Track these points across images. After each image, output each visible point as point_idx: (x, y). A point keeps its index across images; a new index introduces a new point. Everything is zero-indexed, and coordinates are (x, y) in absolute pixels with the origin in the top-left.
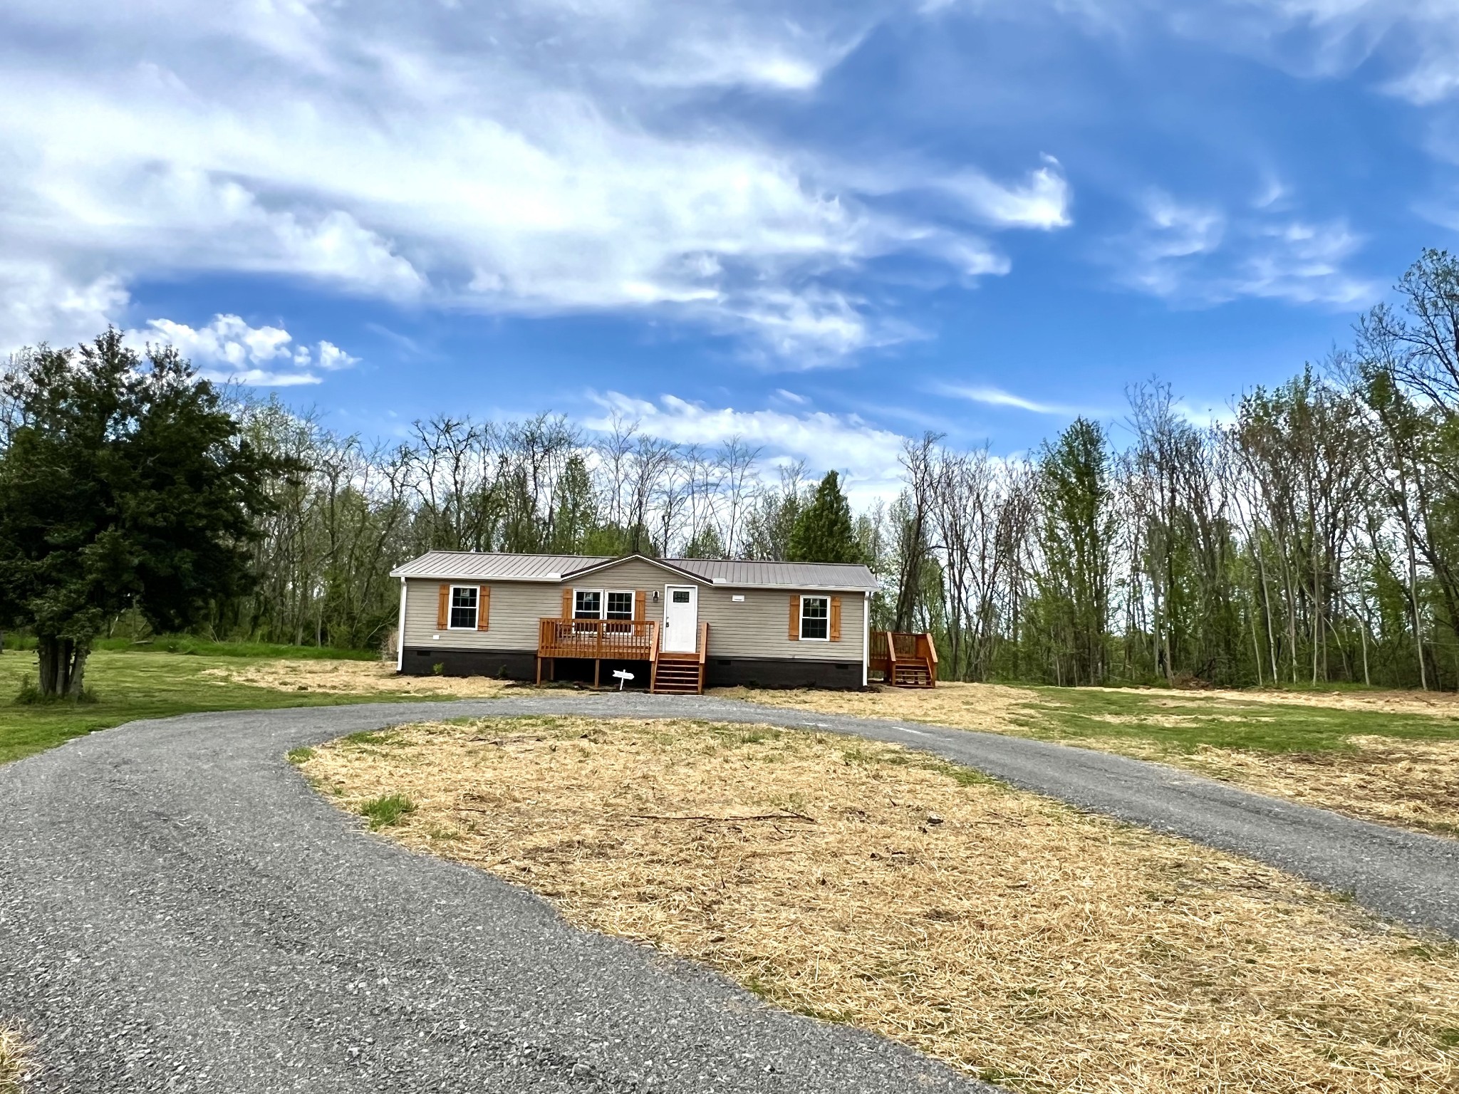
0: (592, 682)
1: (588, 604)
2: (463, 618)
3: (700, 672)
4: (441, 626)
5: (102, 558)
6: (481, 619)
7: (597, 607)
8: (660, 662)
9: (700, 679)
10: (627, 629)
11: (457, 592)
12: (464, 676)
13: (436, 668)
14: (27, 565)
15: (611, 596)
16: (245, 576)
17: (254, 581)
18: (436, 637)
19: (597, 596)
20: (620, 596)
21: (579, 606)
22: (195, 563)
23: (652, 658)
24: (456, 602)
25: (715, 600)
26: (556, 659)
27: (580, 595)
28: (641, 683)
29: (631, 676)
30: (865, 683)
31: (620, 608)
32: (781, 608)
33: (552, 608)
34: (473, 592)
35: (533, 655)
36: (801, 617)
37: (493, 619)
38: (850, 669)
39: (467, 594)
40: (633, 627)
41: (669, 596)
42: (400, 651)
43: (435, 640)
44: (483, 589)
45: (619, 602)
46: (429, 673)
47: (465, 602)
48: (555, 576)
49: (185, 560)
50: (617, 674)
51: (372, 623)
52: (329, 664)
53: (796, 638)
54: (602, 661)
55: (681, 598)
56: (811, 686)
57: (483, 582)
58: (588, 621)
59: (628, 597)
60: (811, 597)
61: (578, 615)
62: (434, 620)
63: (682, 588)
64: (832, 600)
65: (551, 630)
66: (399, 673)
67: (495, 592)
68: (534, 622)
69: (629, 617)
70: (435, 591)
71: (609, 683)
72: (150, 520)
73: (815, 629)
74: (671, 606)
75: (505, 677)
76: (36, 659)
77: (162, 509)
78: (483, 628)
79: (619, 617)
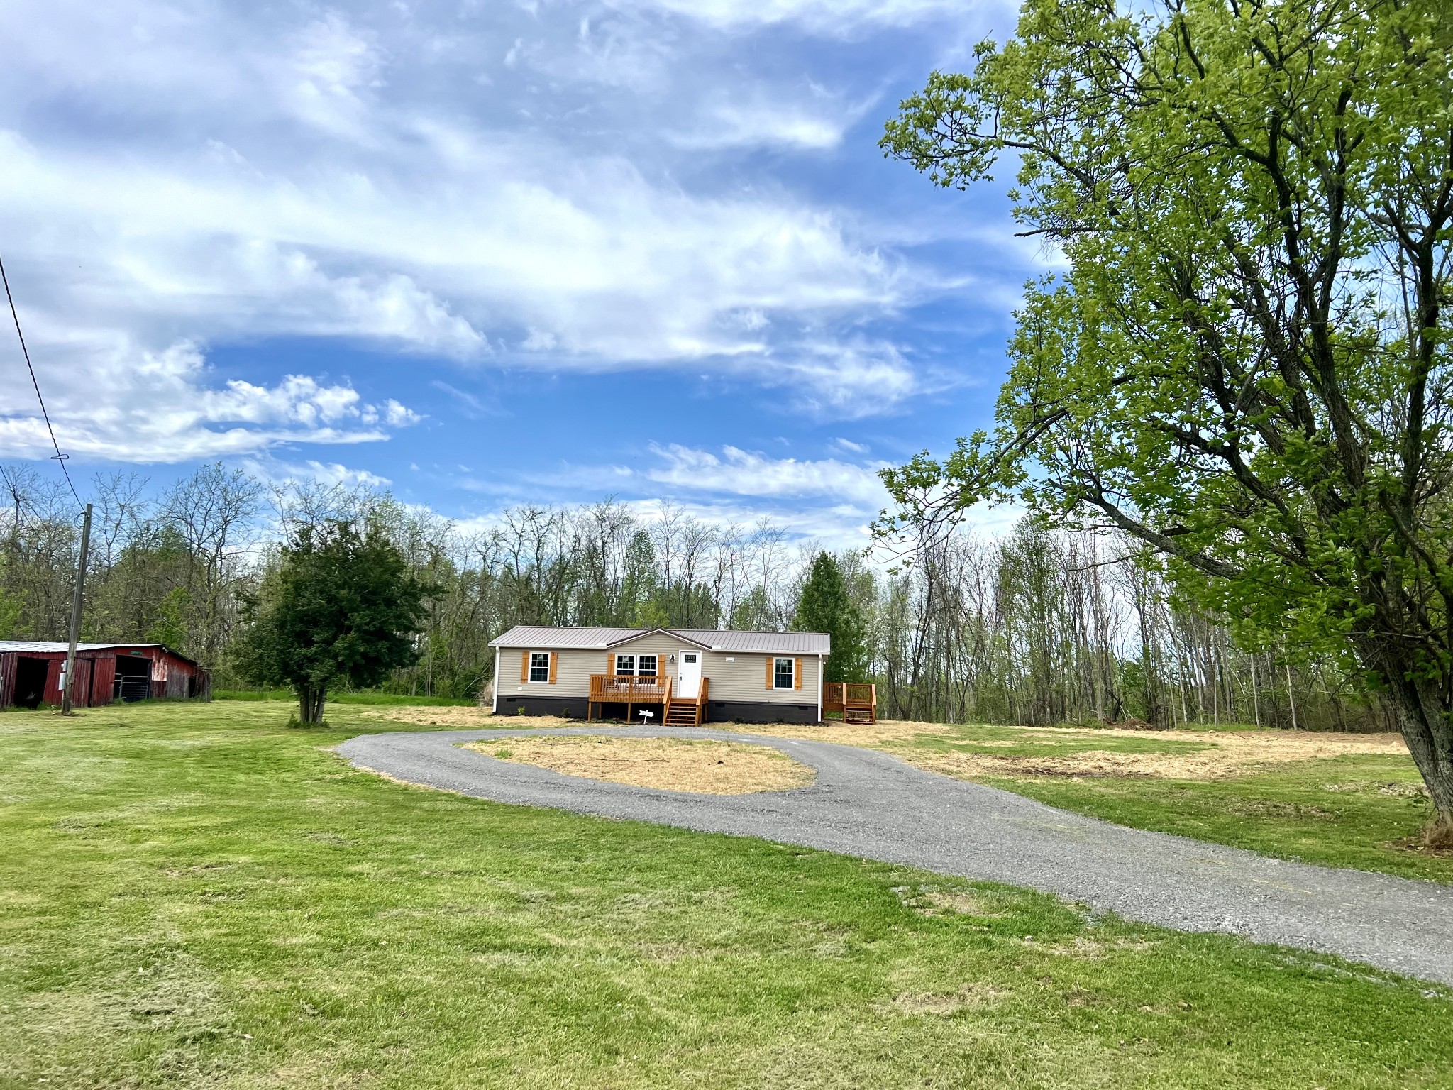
0: (626, 719)
1: (625, 666)
2: (539, 673)
3: (697, 711)
4: (524, 680)
5: (345, 648)
6: (551, 676)
7: (632, 666)
8: (672, 704)
9: (696, 716)
10: (653, 682)
11: (535, 656)
12: (539, 716)
13: (520, 710)
14: (304, 651)
15: (642, 658)
16: (413, 655)
17: (417, 657)
18: (520, 689)
19: (631, 658)
20: (648, 658)
21: (619, 666)
22: (388, 648)
23: (664, 702)
24: (534, 664)
25: (715, 662)
26: (604, 704)
27: (620, 658)
28: (657, 720)
29: (651, 715)
30: (819, 720)
31: (647, 667)
32: (761, 665)
33: (601, 667)
34: (546, 657)
35: (585, 700)
36: (774, 672)
37: (559, 676)
38: (809, 710)
39: (542, 658)
40: (657, 680)
41: (682, 658)
42: (495, 698)
43: (519, 690)
44: (553, 654)
45: (648, 662)
46: (514, 713)
47: (540, 664)
48: (602, 645)
49: (383, 646)
50: (642, 713)
51: (469, 677)
52: (444, 709)
53: (769, 687)
54: (633, 704)
55: (690, 659)
56: (780, 721)
57: (554, 650)
58: (626, 676)
59: (654, 659)
60: (782, 658)
61: (619, 672)
62: (518, 675)
63: (691, 652)
64: (797, 660)
65: (599, 682)
66: (494, 714)
67: (561, 656)
68: (587, 678)
69: (654, 673)
70: (518, 656)
71: (638, 719)
72: (367, 628)
73: (784, 680)
74: (683, 666)
75: (567, 716)
76: (298, 703)
77: (372, 620)
78: (553, 682)
79: (647, 673)
